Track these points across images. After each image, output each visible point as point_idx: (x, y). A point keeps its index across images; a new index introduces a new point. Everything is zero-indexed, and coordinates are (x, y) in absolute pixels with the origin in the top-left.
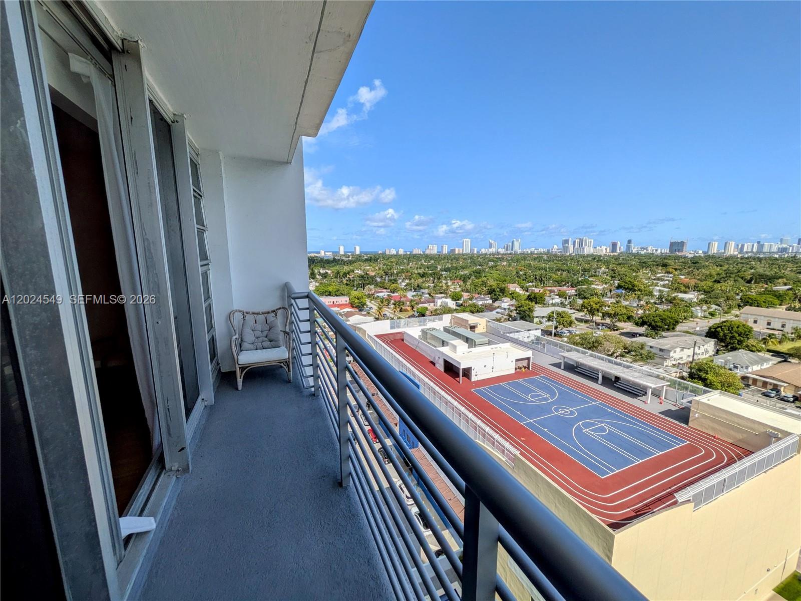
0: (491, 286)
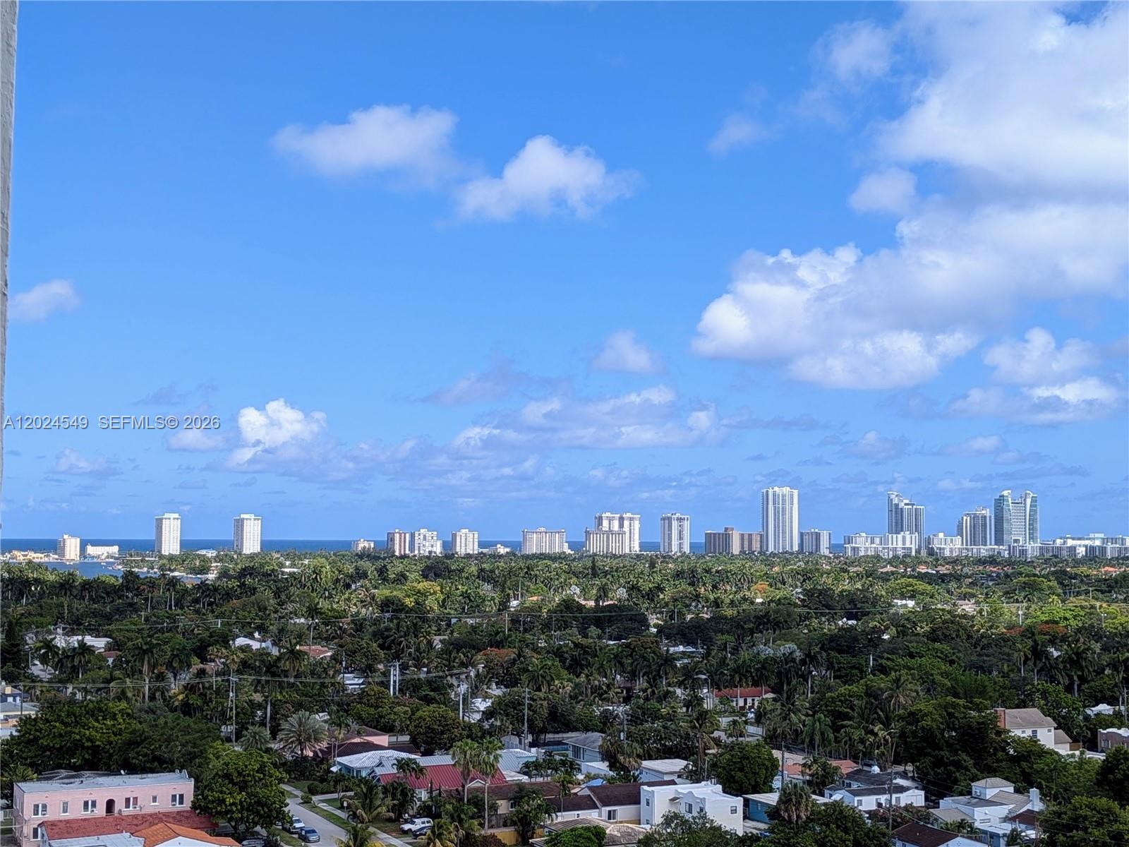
0: (913, 717)
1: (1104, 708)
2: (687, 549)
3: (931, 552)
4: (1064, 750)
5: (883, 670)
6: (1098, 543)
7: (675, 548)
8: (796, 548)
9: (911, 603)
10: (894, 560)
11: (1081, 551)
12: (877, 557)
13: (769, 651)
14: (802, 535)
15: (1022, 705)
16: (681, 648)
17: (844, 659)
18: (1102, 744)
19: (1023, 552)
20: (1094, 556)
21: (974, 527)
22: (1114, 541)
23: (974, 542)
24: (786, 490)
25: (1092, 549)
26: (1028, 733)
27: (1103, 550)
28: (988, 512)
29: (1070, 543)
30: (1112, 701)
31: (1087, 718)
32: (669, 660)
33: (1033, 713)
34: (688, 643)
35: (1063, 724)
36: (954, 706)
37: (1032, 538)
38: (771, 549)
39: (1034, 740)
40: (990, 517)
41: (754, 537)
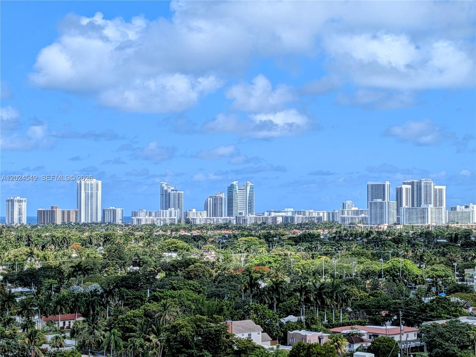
1: (292, 318)
2: (24, 221)
3: (188, 221)
4: (267, 345)
5: (155, 299)
6: (290, 214)
7: (16, 220)
8: (100, 220)
9: (174, 255)
10: (165, 227)
11: (280, 220)
12: (153, 225)
13: (81, 289)
14: (104, 212)
15: (243, 318)
16: (20, 289)
17: (131, 293)
18: (290, 340)
19: (245, 221)
20: (288, 223)
21: (215, 205)
22: (299, 213)
23: (215, 214)
24: (94, 181)
25: (286, 218)
26: (246, 336)
27: (292, 218)
28: (224, 196)
29: (273, 214)
30: (296, 313)
31: (281, 325)
32: (11, 297)
33: (249, 323)
34: (25, 285)
35: (267, 329)
36: (201, 320)
37: (251, 211)
38: (83, 221)
39: (249, 341)
40: (225, 198)
41: (71, 212)
